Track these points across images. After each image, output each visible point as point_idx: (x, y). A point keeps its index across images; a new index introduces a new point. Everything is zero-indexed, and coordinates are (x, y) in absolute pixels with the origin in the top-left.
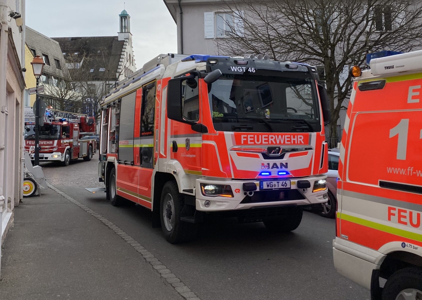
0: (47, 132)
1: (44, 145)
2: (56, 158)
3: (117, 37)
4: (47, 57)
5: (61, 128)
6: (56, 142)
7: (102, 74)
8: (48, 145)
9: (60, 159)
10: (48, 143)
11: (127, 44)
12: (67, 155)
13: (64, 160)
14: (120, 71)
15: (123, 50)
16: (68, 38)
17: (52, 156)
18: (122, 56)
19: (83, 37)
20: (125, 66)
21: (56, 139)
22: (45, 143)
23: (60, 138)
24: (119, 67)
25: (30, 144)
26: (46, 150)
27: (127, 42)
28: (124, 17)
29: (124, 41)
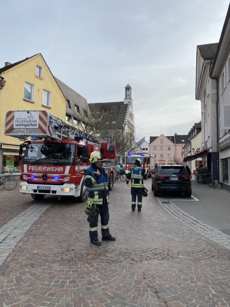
0: (59, 154)
1: (51, 172)
2: (68, 193)
3: (123, 102)
4: (78, 107)
5: (77, 148)
6: (68, 168)
7: (114, 125)
8: (57, 172)
9: (73, 193)
10: (57, 170)
11: (130, 106)
12: (85, 187)
13: (79, 195)
14: (126, 123)
15: (127, 109)
16: (93, 104)
17: (62, 190)
18: (126, 114)
19: (102, 103)
20: (128, 121)
21: (68, 164)
22: (52, 169)
23: (74, 164)
24: (125, 120)
25: (32, 170)
26: (53, 180)
27: (129, 104)
28: (128, 88)
29: (128, 104)
